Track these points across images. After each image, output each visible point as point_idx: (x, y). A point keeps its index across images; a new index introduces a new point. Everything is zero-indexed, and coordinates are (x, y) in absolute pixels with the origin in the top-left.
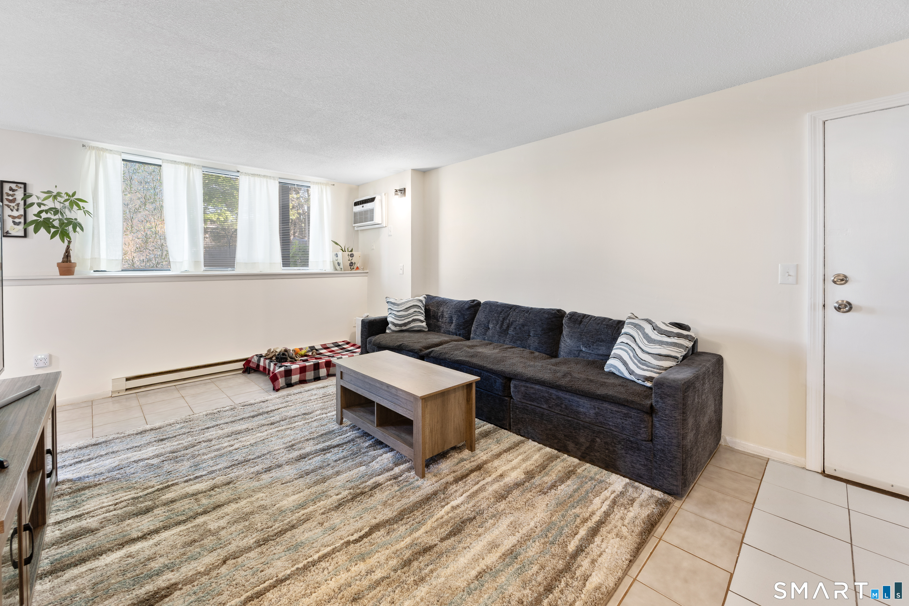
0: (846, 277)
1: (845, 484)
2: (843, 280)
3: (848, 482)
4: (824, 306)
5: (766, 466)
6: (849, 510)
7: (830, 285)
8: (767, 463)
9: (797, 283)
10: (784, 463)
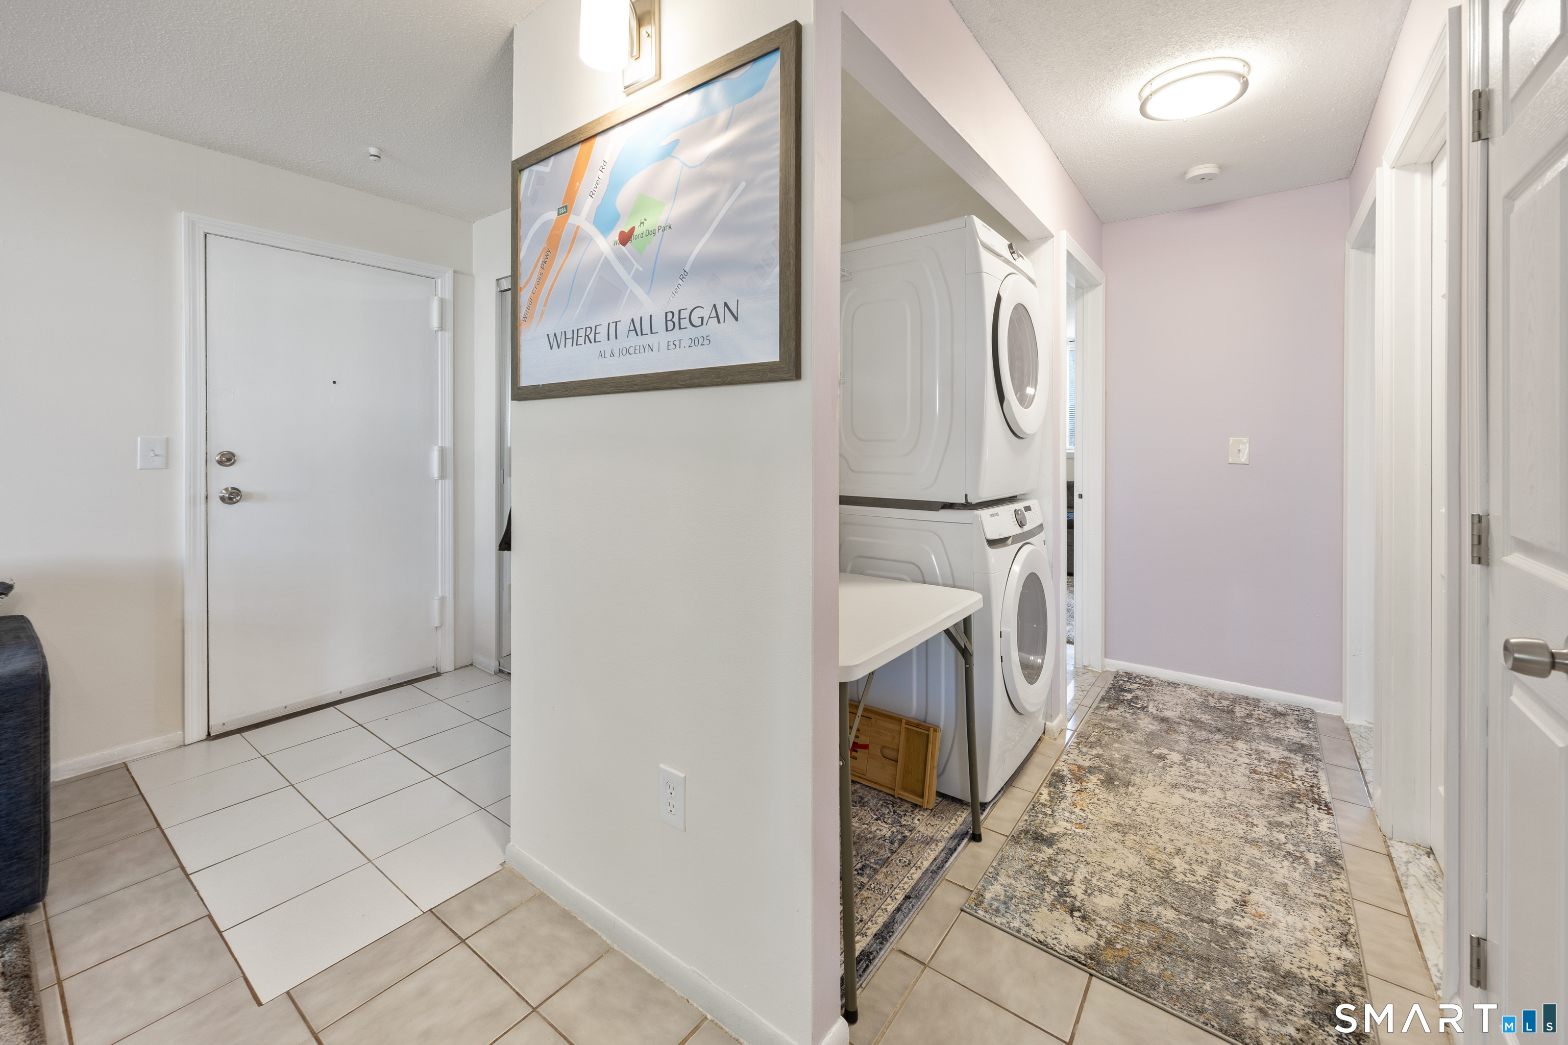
0: (233, 455)
1: (238, 735)
2: (228, 459)
3: (240, 731)
4: (207, 497)
5: (130, 773)
6: (263, 757)
7: (216, 469)
8: (128, 770)
9: (167, 466)
10: (151, 756)
